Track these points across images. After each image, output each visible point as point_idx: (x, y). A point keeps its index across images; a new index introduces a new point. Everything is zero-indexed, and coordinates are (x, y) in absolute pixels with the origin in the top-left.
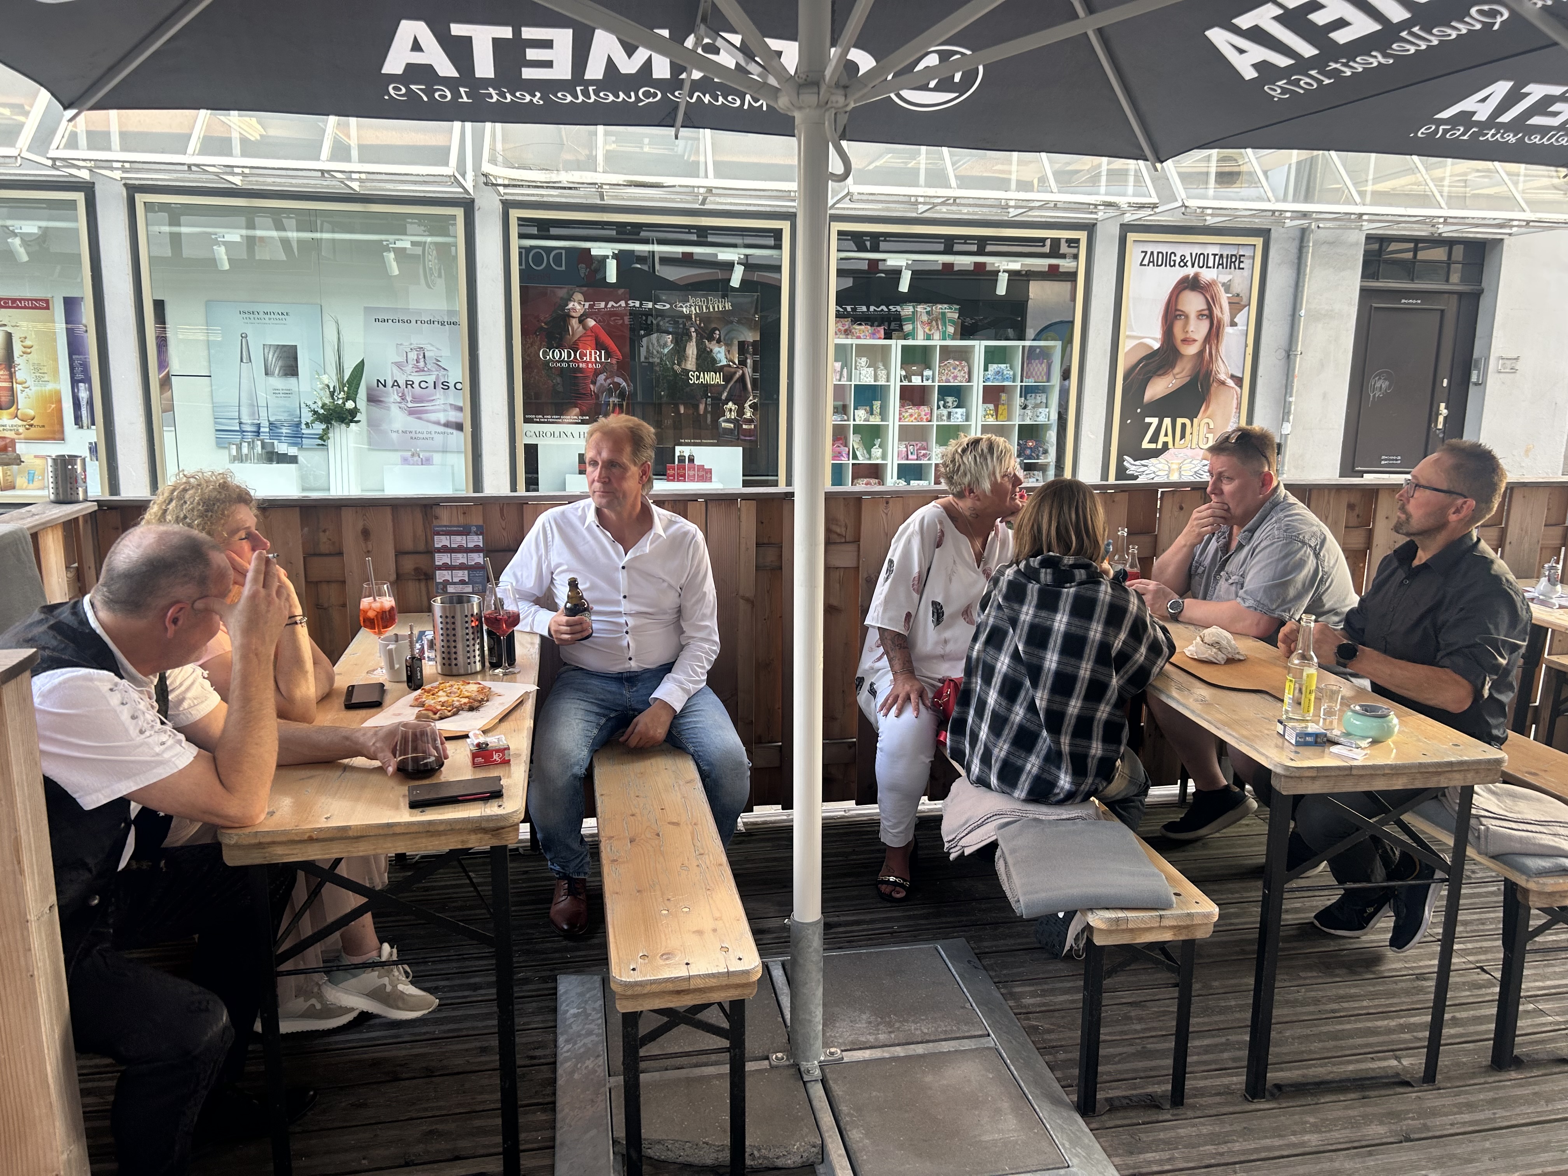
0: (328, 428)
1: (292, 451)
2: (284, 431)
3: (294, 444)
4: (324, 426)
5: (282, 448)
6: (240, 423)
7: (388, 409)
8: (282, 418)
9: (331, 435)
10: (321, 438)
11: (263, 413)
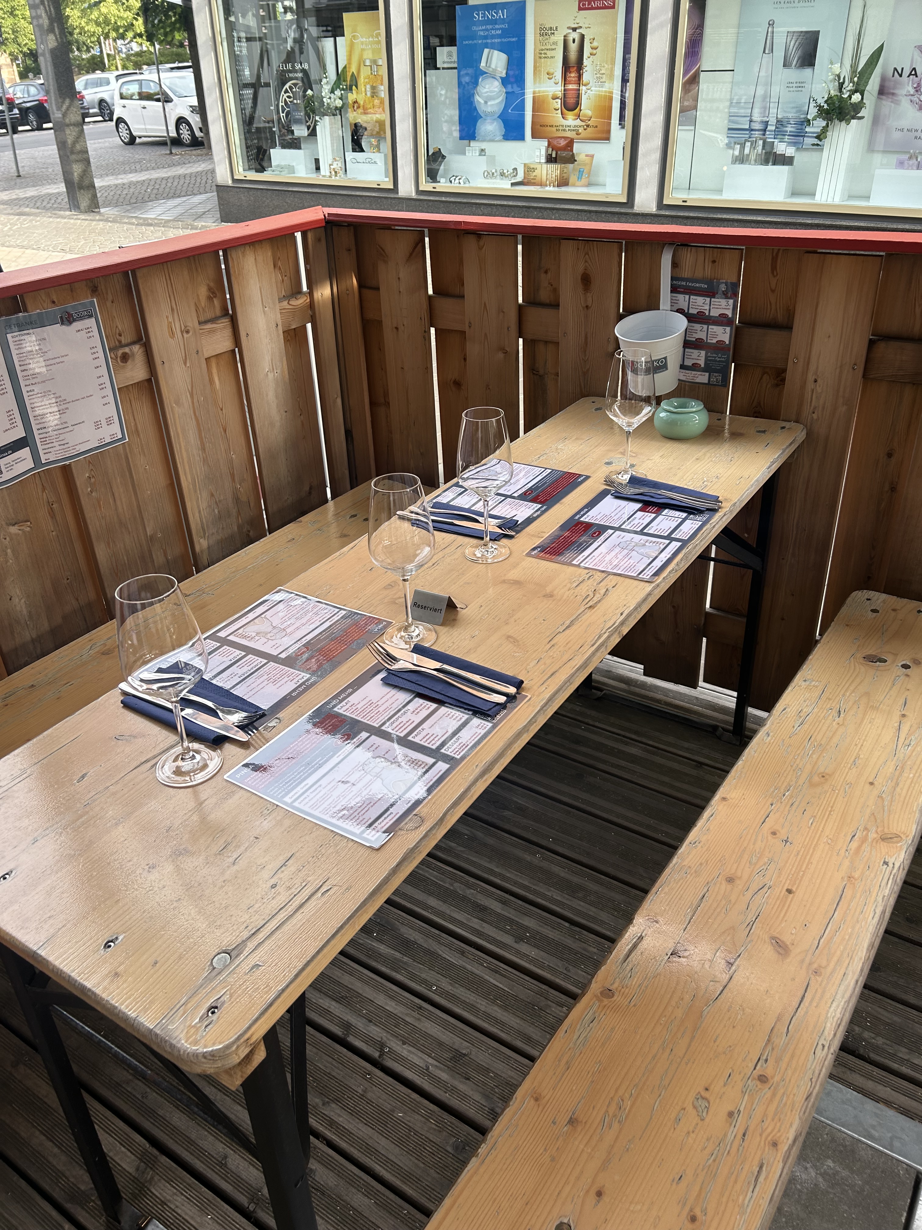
0: (827, 125)
1: (790, 151)
2: (789, 129)
3: (794, 144)
4: (824, 123)
5: (781, 148)
6: (751, 121)
7: (897, 103)
8: (790, 115)
9: (829, 134)
10: (818, 137)
11: (773, 111)
